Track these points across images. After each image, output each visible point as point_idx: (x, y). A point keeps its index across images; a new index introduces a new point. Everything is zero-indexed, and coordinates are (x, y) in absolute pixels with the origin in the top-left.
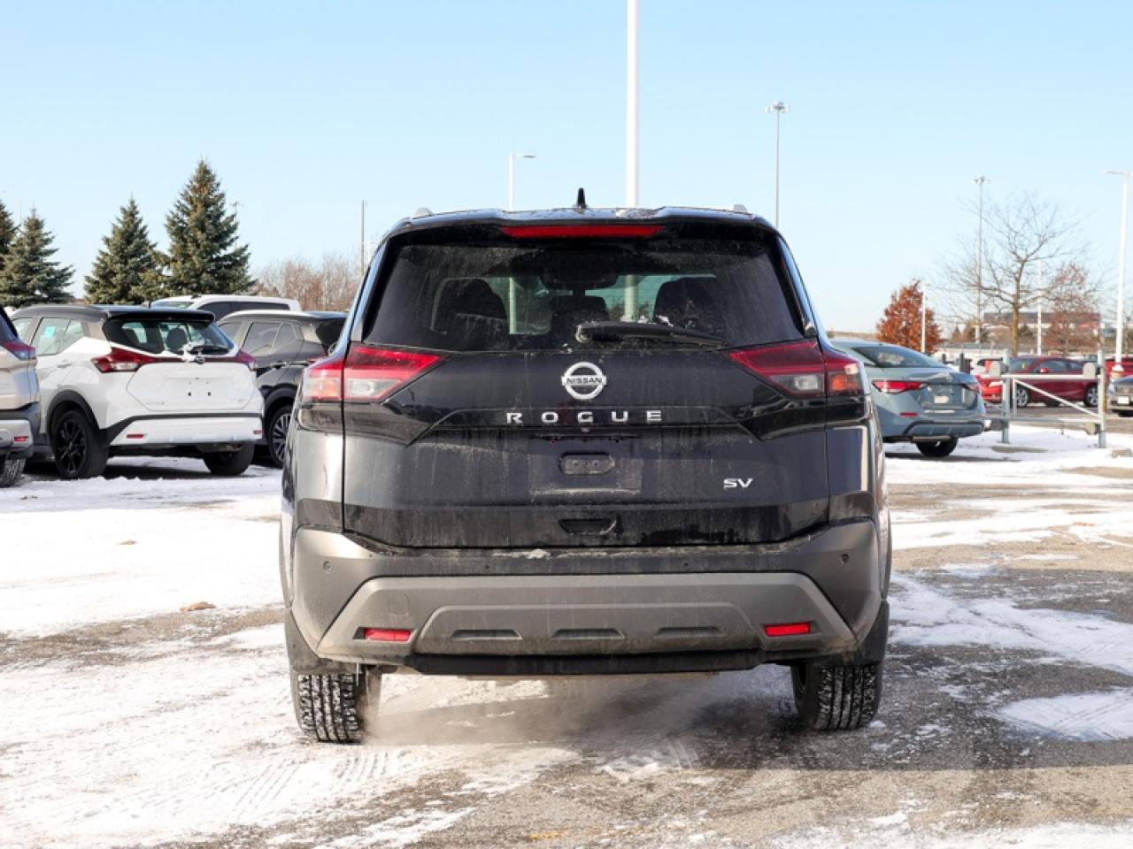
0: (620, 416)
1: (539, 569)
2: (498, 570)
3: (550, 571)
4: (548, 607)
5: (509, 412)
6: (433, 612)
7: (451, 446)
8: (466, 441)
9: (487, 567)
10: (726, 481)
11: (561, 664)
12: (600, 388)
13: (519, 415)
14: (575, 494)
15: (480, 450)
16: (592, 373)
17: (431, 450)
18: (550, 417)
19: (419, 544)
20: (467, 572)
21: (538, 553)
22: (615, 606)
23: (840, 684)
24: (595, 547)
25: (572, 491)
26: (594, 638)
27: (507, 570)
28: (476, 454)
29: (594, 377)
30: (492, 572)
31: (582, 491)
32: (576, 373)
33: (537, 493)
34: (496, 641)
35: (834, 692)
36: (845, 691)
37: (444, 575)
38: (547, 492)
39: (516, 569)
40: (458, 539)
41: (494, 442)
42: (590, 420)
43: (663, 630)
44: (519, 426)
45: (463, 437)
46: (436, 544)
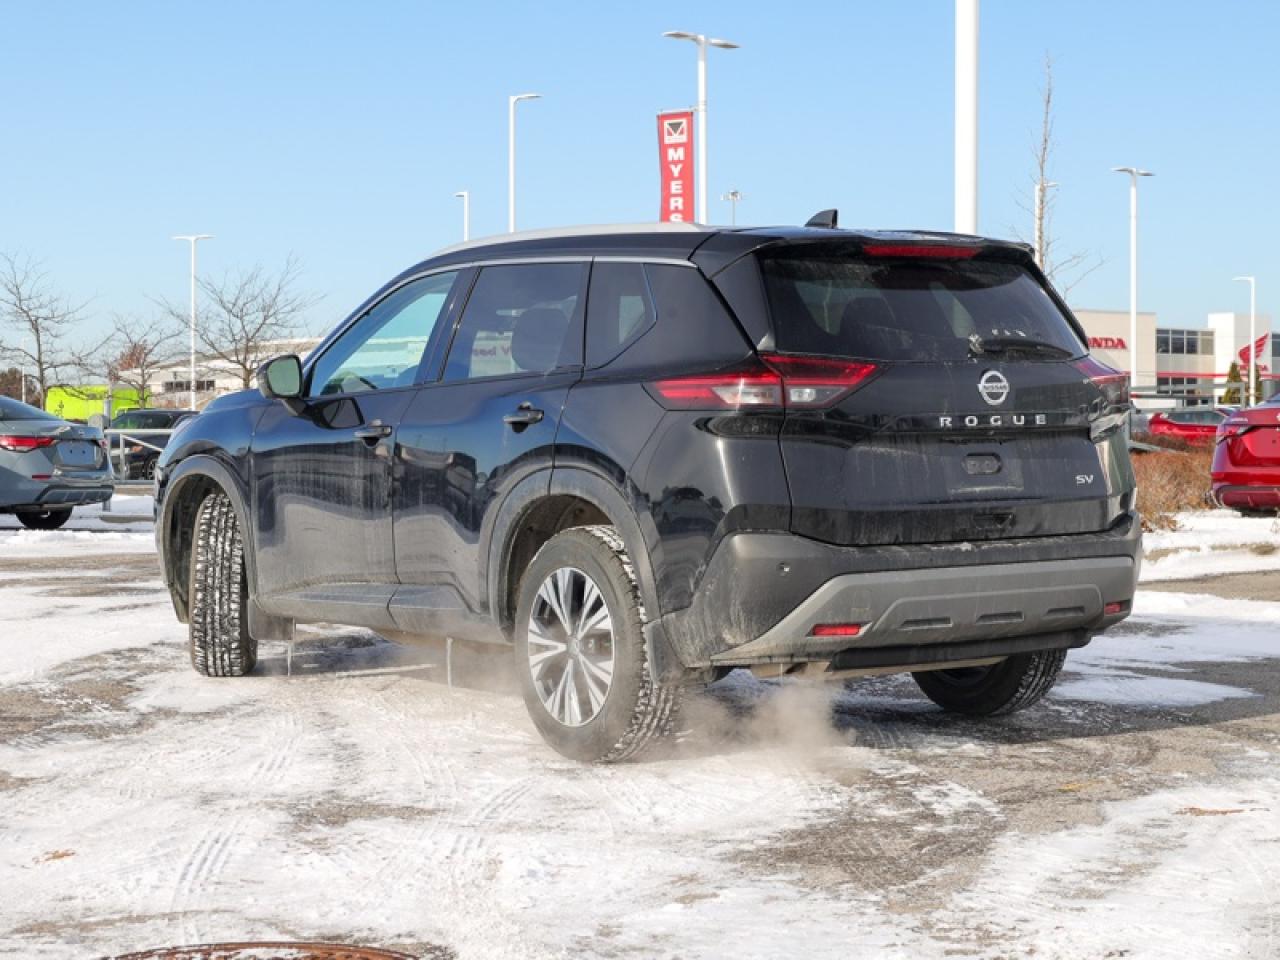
0: (1019, 420)
1: (969, 560)
2: (940, 563)
3: (977, 561)
4: (978, 594)
5: (942, 416)
6: (890, 604)
7: (882, 450)
8: (893, 445)
9: (931, 560)
10: (1078, 478)
11: (950, 650)
12: (1005, 392)
13: (949, 419)
14: (980, 491)
15: (905, 452)
16: (999, 380)
17: (867, 453)
18: (970, 421)
19: (865, 542)
20: (917, 565)
21: (965, 546)
22: (1023, 591)
23: (1042, 667)
24: (995, 539)
25: (978, 489)
26: (1002, 622)
27: (947, 562)
28: (903, 457)
29: (999, 385)
30: (935, 565)
31: (985, 488)
32: (988, 381)
33: (953, 491)
34: (932, 630)
35: (1035, 676)
36: (1043, 675)
37: (897, 570)
38: (960, 491)
39: (953, 562)
40: (897, 537)
41: (915, 446)
42: (999, 423)
43: (1051, 611)
44: (948, 429)
45: (890, 442)
46: (879, 542)
